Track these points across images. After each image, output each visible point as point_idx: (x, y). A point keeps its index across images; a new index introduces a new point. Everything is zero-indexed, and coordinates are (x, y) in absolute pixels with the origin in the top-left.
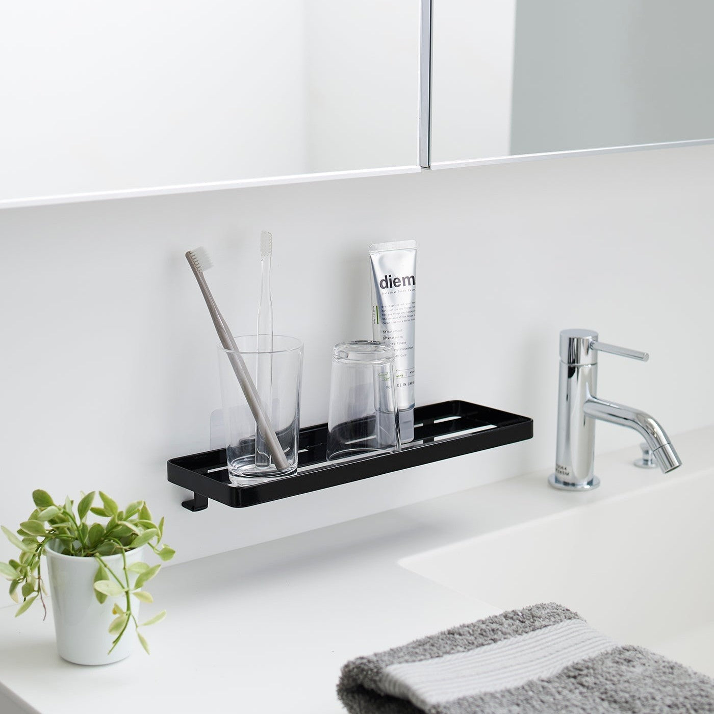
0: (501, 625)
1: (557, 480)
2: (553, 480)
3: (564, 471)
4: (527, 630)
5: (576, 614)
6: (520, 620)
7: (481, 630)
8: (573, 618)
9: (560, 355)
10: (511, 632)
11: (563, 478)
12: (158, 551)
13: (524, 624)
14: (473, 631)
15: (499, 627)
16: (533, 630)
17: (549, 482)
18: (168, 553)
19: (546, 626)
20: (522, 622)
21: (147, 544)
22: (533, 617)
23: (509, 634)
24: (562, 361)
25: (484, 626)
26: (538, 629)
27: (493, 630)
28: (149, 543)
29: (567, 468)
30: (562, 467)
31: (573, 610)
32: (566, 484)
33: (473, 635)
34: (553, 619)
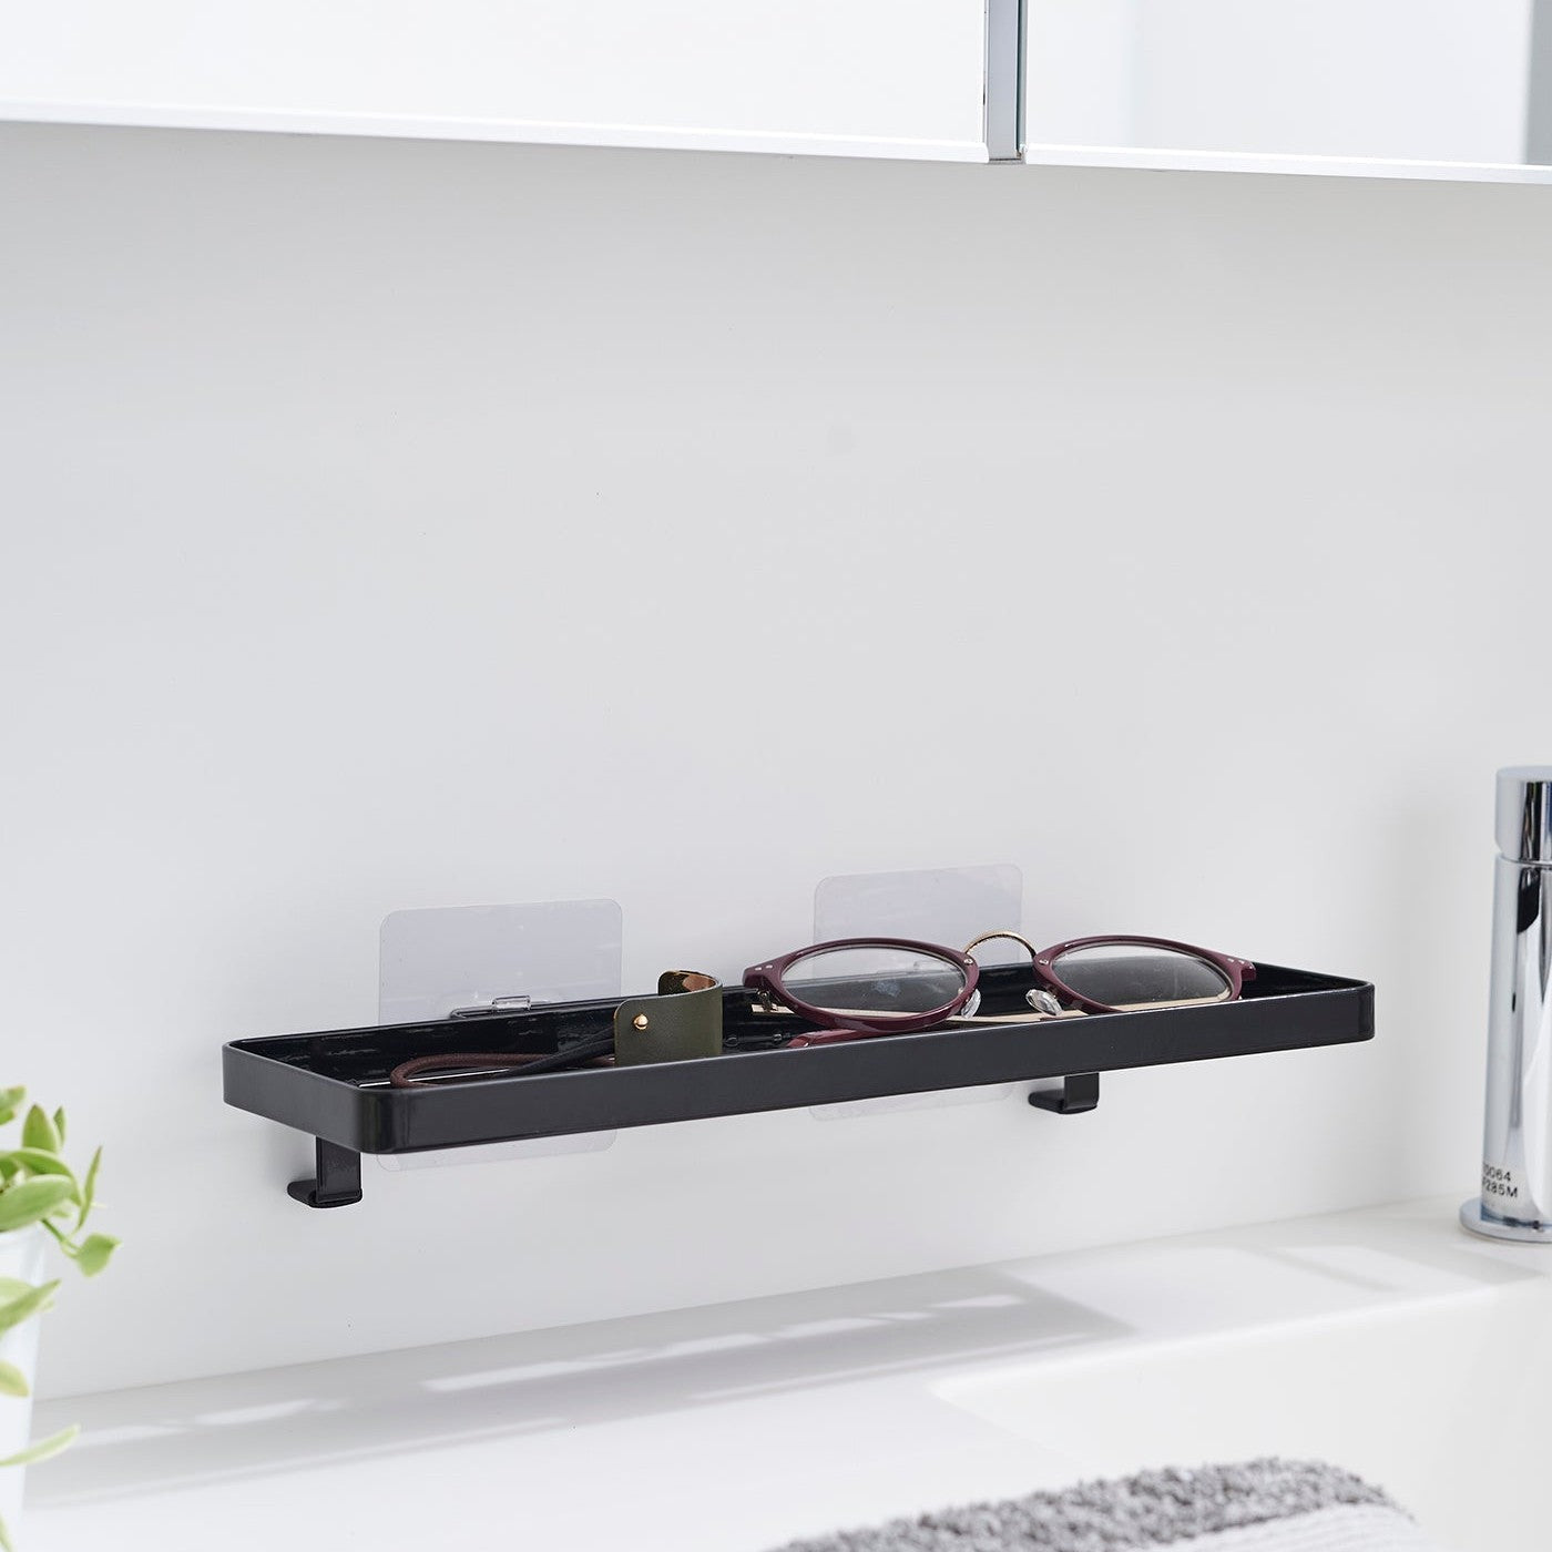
0: (1107, 1510)
1: (1486, 1215)
2: (1476, 1214)
3: (1504, 1182)
4: (1191, 1528)
5: (1379, 1493)
6: (1176, 1499)
7: (1033, 1522)
8: (1362, 1501)
9: (1497, 838)
10: (1132, 1533)
11: (1503, 1205)
12: (70, 1245)
13: (1185, 1511)
14: (1004, 1523)
15: (1097, 1519)
16: (1217, 1529)
17: (1463, 1219)
18: (97, 1250)
19: (1260, 1520)
20: (1186, 1503)
21: (40, 1226)
22: (1226, 1488)
23: (1126, 1540)
24: (1503, 857)
25: (1045, 1513)
26: (1231, 1525)
27: (1073, 1528)
28: (45, 1222)
29: (1511, 1176)
30: (1499, 1173)
31: (1370, 1480)
32: (1511, 1222)
33: (1001, 1536)
34: (1290, 1499)
